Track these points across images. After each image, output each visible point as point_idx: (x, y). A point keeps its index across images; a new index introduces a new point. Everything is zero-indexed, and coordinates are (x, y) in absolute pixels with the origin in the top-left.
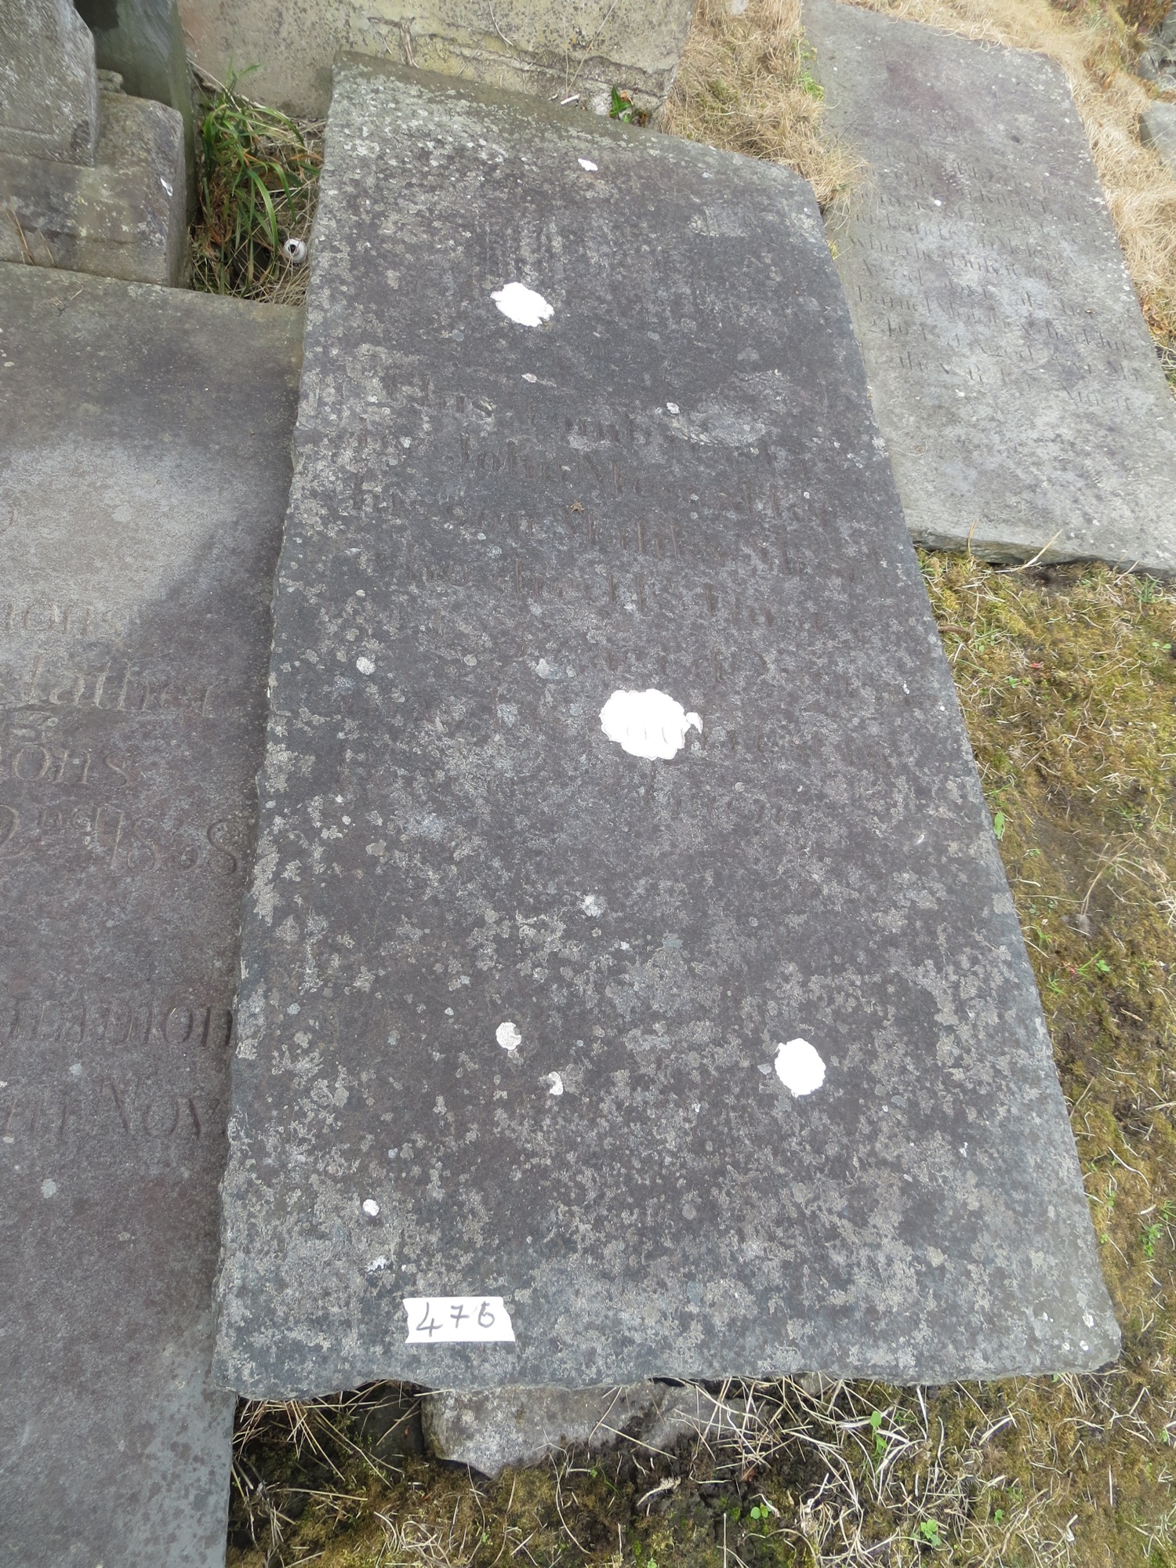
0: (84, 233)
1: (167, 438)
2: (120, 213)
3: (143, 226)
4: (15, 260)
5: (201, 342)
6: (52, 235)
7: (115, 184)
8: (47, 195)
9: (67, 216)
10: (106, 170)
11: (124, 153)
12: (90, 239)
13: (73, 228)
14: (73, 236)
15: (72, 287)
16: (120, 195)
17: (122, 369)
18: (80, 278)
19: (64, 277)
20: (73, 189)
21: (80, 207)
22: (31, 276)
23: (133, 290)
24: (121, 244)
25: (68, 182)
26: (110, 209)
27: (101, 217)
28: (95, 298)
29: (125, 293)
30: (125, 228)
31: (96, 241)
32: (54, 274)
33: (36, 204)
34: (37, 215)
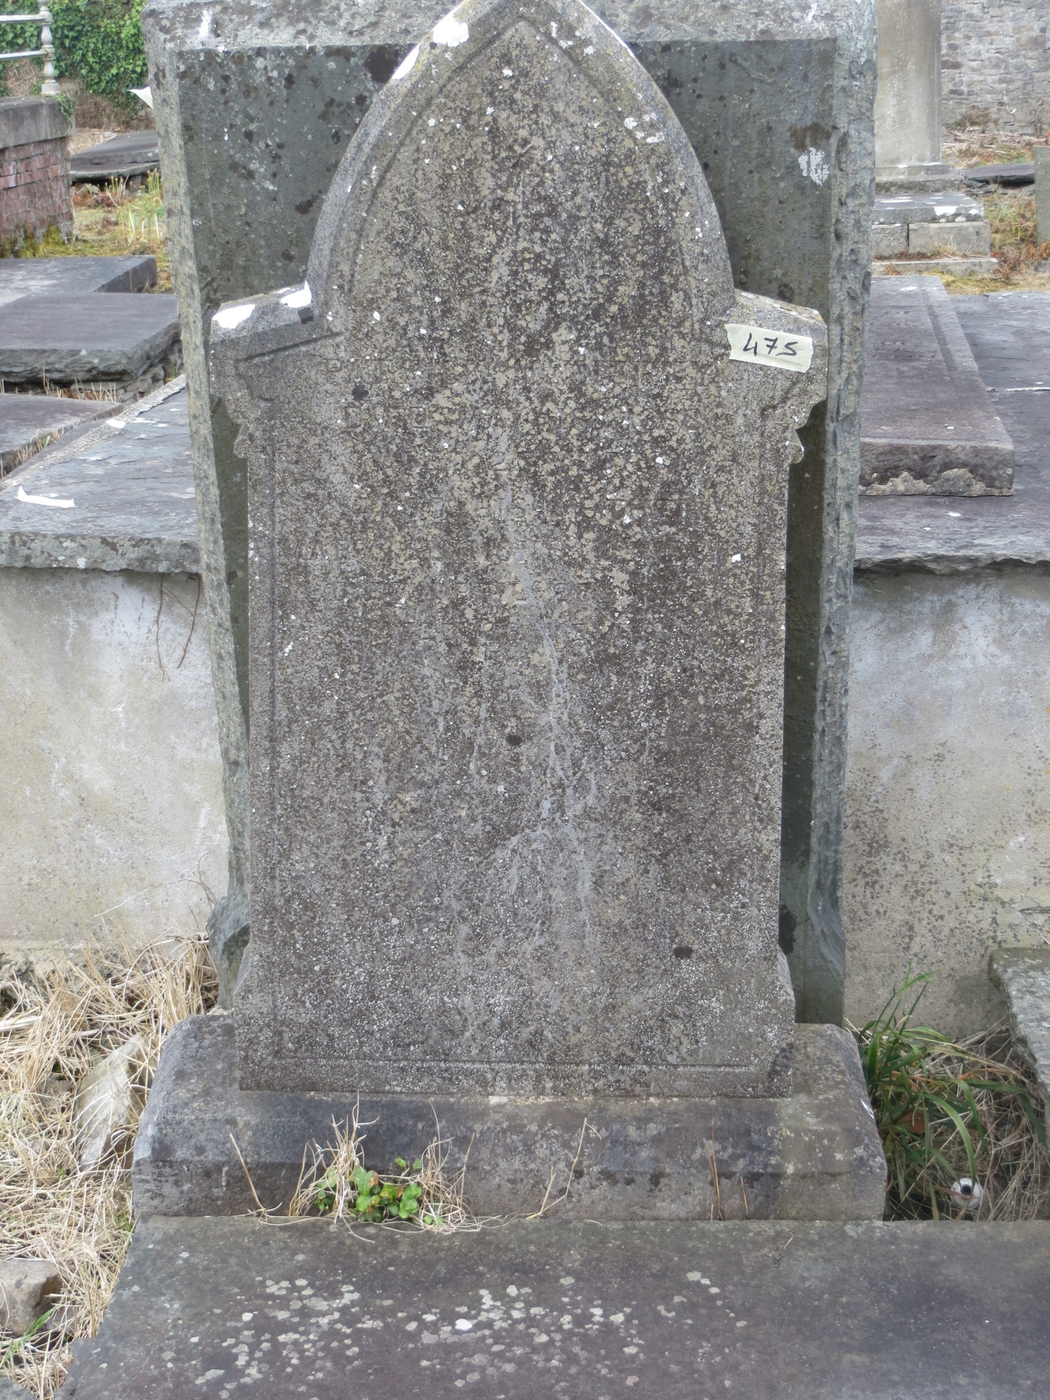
0: (790, 1169)
1: (962, 1380)
2: (832, 1140)
3: (860, 1151)
4: (702, 1217)
5: (956, 1272)
6: (752, 1178)
7: (819, 1111)
8: (748, 1132)
9: (771, 1153)
10: (803, 1098)
11: (816, 1079)
12: (801, 1177)
13: (779, 1166)
14: (777, 1176)
15: (779, 1236)
16: (829, 1119)
17: (875, 1313)
18: (785, 1226)
19: (766, 1227)
20: (775, 1122)
21: (785, 1140)
22: (728, 1231)
23: (850, 1229)
24: (834, 1176)
25: (768, 1117)
26: (819, 1136)
27: (810, 1147)
28: (812, 1244)
29: (844, 1235)
30: (839, 1156)
31: (804, 1177)
32: (754, 1226)
33: (736, 1145)
34: (735, 1158)
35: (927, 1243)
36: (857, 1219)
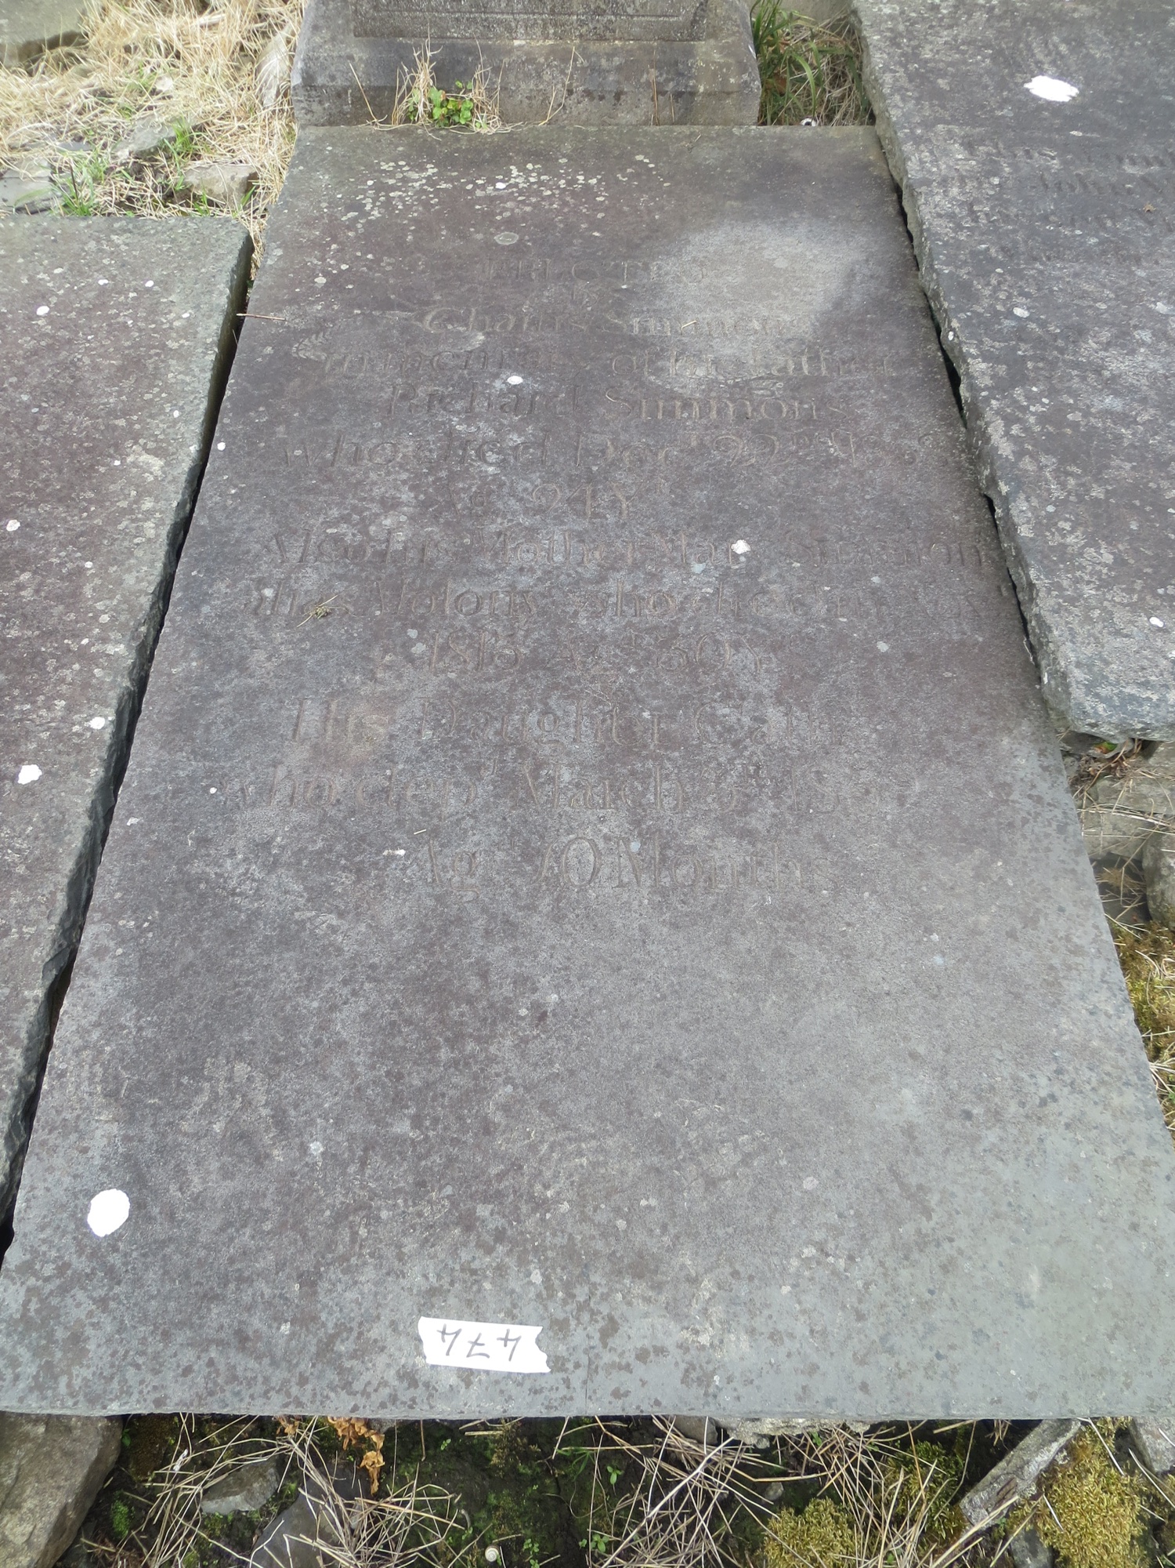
0: (701, 89)
1: (796, 215)
2: (728, 69)
3: (745, 77)
4: (646, 123)
5: (798, 155)
6: (678, 95)
7: (721, 50)
8: (676, 63)
9: (690, 78)
10: (712, 42)
11: (721, 30)
12: (708, 94)
13: (695, 86)
14: (693, 94)
15: (692, 134)
16: (728, 55)
17: (747, 178)
18: (696, 128)
19: (685, 129)
20: (694, 57)
21: (699, 69)
22: (661, 132)
23: (735, 130)
24: (729, 94)
25: (689, 53)
26: (721, 66)
27: (715, 74)
28: (712, 139)
29: (732, 134)
30: (732, 80)
31: (710, 95)
32: (678, 128)
33: (668, 73)
34: (667, 81)
35: (782, 139)
36: (741, 124)
